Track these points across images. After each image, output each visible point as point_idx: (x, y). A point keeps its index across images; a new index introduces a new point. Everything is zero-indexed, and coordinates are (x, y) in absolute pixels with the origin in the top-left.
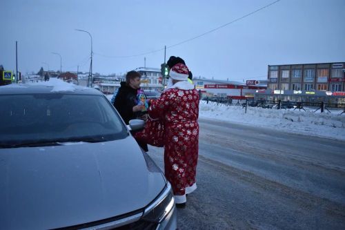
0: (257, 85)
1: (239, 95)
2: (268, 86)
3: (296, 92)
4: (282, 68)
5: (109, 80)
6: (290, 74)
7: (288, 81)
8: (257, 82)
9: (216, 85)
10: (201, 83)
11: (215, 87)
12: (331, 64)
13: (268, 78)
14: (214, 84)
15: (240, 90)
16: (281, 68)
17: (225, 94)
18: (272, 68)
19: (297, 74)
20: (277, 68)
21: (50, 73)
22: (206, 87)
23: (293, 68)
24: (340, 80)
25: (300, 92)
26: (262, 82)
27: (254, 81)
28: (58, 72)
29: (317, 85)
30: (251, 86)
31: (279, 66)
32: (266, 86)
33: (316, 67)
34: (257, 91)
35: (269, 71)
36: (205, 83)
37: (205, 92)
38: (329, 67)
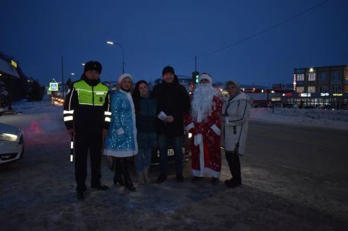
0: (283, 89)
1: (266, 99)
3: (323, 95)
6: (317, 77)
7: (315, 84)
8: (284, 86)
16: (306, 71)
18: (298, 71)
19: (324, 77)
20: (303, 71)
25: (327, 94)
26: (288, 85)
27: (281, 85)
29: (345, 87)
30: (277, 89)
33: (344, 69)
34: (284, 95)
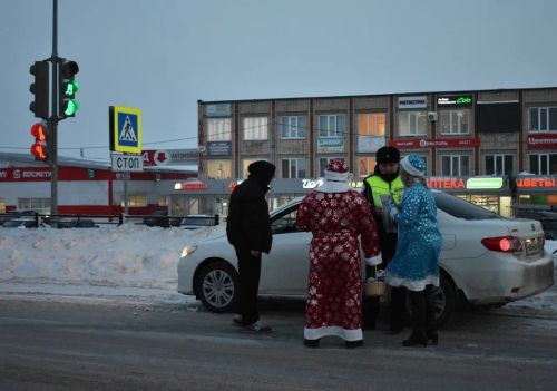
0: (161, 166)
1: (104, 202)
2: (201, 169)
4: (244, 109)
6: (272, 129)
7: (266, 150)
8: (162, 157)
9: (9, 170)
12: (393, 97)
13: (201, 143)
14: (7, 165)
15: (106, 183)
16: (239, 111)
18: (211, 110)
19: (293, 130)
20: (228, 109)
23: (279, 108)
24: (423, 143)
26: (180, 156)
27: (151, 153)
29: (358, 160)
31: (236, 104)
32: (194, 168)
33: (352, 107)
35: (203, 119)
38: (389, 104)
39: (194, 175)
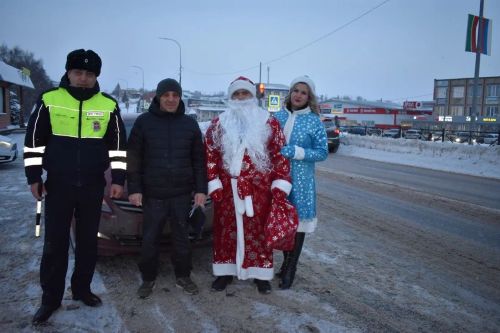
0: (418, 109)
1: (392, 123)
2: (433, 110)
3: (469, 119)
4: (454, 83)
5: (211, 102)
7: (462, 102)
8: (419, 105)
9: (359, 109)
10: (339, 106)
11: (359, 111)
13: (434, 98)
14: (358, 107)
15: (393, 116)
16: (452, 84)
17: (373, 122)
18: (440, 83)
20: (447, 83)
21: (129, 92)
22: (345, 111)
23: (469, 83)
26: (426, 104)
27: (415, 103)
28: (141, 90)
30: (410, 109)
31: (450, 81)
32: (431, 109)
34: (415, 118)
35: (436, 88)
36: (344, 106)
37: (344, 118)
39: (430, 113)
